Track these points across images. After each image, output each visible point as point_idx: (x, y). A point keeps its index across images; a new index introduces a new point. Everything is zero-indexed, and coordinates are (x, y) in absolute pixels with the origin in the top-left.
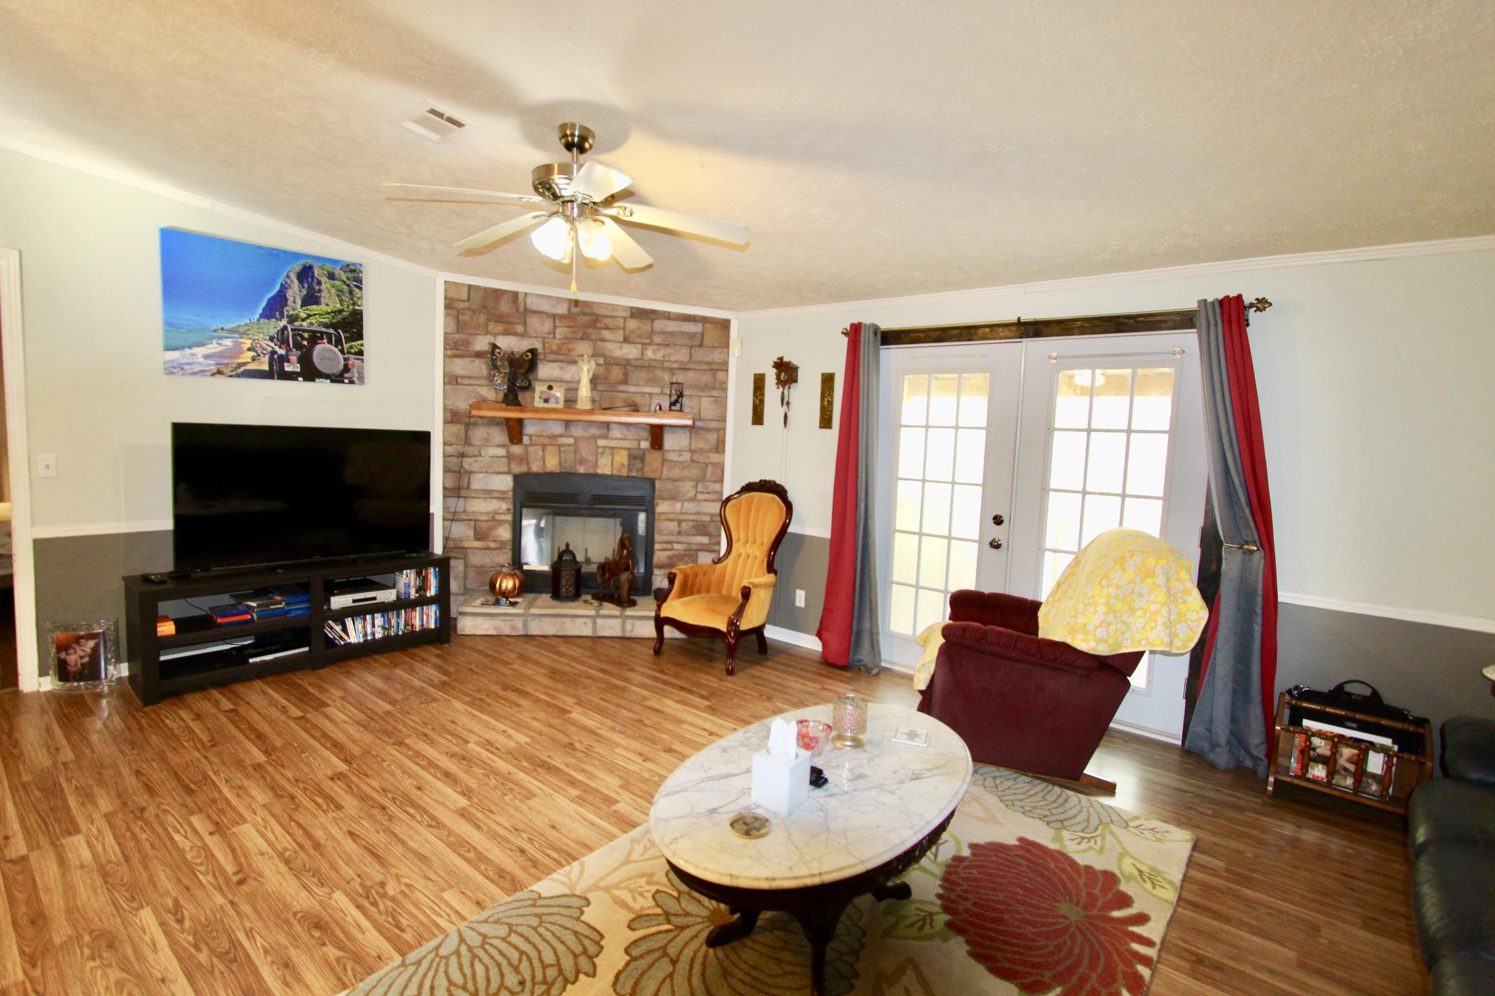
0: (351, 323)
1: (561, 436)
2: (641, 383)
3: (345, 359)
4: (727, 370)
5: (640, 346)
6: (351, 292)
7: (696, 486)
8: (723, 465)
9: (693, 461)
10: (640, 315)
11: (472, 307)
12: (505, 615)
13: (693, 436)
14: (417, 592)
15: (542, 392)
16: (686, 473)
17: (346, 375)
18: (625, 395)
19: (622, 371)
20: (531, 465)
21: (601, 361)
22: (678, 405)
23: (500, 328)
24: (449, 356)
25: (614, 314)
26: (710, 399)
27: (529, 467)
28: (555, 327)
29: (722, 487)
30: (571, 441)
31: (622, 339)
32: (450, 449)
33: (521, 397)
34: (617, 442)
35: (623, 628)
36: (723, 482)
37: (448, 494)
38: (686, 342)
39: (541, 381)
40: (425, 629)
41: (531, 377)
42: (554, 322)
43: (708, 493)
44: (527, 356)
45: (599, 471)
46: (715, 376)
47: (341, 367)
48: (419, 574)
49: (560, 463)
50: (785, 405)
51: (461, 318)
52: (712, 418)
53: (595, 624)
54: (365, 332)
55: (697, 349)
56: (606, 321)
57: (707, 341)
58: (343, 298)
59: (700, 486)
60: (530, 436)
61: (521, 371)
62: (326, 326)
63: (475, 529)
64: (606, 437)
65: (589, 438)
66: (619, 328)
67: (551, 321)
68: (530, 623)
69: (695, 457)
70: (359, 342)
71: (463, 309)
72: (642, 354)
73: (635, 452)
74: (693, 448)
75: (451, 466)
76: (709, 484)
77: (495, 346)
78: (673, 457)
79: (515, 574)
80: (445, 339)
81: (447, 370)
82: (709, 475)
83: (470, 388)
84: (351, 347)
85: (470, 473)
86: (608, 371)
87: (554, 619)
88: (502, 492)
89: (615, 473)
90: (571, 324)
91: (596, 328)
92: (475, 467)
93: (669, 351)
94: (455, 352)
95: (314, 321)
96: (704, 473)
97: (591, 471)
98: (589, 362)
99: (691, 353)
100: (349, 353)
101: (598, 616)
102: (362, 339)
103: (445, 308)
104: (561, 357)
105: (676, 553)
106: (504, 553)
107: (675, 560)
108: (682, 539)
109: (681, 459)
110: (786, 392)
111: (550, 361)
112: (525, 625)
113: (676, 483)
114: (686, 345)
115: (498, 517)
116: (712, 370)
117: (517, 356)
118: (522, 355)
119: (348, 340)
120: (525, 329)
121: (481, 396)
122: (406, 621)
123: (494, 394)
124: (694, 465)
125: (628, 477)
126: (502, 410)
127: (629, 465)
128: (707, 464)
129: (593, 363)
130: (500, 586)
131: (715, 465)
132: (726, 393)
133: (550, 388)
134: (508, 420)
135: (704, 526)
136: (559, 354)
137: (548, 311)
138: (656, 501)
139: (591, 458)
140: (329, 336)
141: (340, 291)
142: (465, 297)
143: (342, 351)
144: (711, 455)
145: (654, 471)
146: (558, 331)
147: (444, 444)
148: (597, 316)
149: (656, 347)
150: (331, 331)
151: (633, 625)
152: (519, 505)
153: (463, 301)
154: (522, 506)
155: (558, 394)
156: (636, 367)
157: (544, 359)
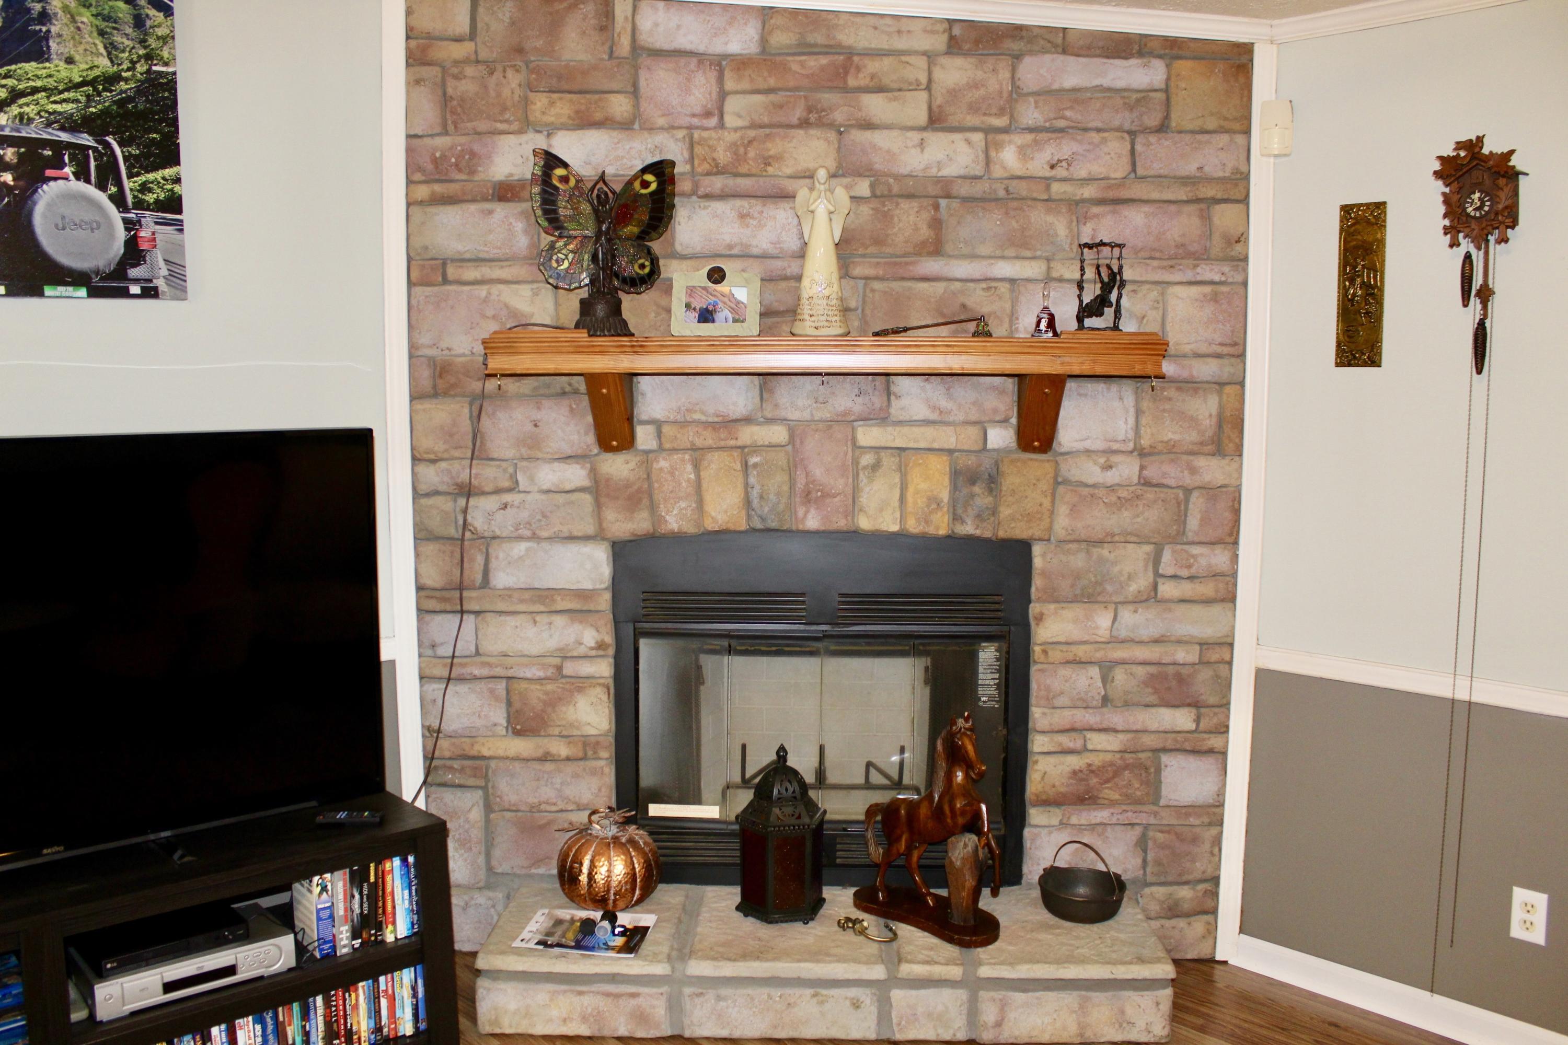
0: (142, 116)
1: (747, 420)
2: (984, 250)
3: (130, 225)
4: (1245, 200)
5: (978, 137)
6: (139, 22)
7: (1157, 560)
8: (1238, 490)
9: (1146, 483)
10: (977, 42)
11: (483, 55)
12: (613, 978)
13: (1145, 405)
14: (355, 935)
15: (691, 291)
16: (1125, 519)
17: (133, 273)
18: (940, 287)
19: (926, 215)
20: (662, 510)
21: (863, 188)
22: (1109, 312)
23: (563, 108)
24: (421, 203)
25: (900, 44)
26: (1194, 290)
27: (656, 518)
28: (723, 95)
29: (1235, 558)
30: (778, 434)
31: (922, 117)
32: (432, 475)
33: (630, 305)
34: (917, 431)
35: (973, 1012)
36: (1236, 543)
37: (432, 604)
38: (1125, 119)
39: (684, 257)
40: (387, 1040)
41: (656, 246)
42: (720, 79)
43: (1191, 578)
44: (645, 184)
45: (865, 523)
46: (1206, 218)
47: (118, 248)
48: (358, 879)
49: (748, 503)
50: (1475, 303)
51: (453, 87)
52: (1204, 348)
53: (884, 1005)
54: (183, 140)
55: (1153, 139)
56: (873, 66)
57: (1180, 116)
58: (118, 38)
59: (1167, 556)
60: (658, 425)
61: (631, 229)
62: (69, 124)
63: (509, 703)
64: (882, 418)
65: (830, 423)
66: (915, 86)
67: (713, 75)
68: (687, 1004)
69: (1152, 473)
70: (168, 172)
71: (456, 63)
72: (988, 161)
73: (971, 461)
74: (1145, 442)
75: (435, 523)
76: (1196, 550)
77: (551, 161)
78: (1091, 472)
79: (632, 841)
80: (410, 151)
81: (417, 242)
82: (1193, 523)
83: (482, 291)
84: (145, 188)
85: (488, 541)
86: (886, 217)
87: (761, 993)
88: (582, 595)
89: (913, 526)
90: (772, 82)
91: (846, 90)
92: (503, 523)
93: (1067, 148)
94: (438, 188)
95: (31, 110)
96: (1181, 518)
97: (841, 523)
98: (832, 191)
99: (1133, 152)
100: (140, 205)
101: (894, 981)
102: (178, 163)
103: (408, 65)
104: (744, 183)
105: (1096, 760)
106: (594, 772)
107: (1094, 781)
108: (1116, 719)
109: (1111, 477)
110: (1478, 258)
111: (708, 197)
112: (675, 1006)
113: (1096, 551)
114: (1119, 129)
115: (569, 668)
116: (1198, 201)
117: (618, 188)
118: (630, 183)
119: (137, 165)
120: (636, 106)
121: (514, 313)
122: (328, 1024)
123: (549, 304)
124: (1150, 494)
125: (950, 537)
126: (579, 350)
127: (954, 502)
128: (1188, 491)
129: (841, 195)
130: (591, 876)
131: (1212, 492)
132: (1245, 270)
133: (717, 275)
134: (594, 380)
135: (1181, 680)
136: (737, 175)
137: (701, 49)
138: (1034, 609)
139: (839, 484)
140: (79, 153)
141: (107, 18)
142: (462, 24)
143: (119, 200)
144: (1201, 462)
145: (1029, 517)
146: (733, 105)
147: (416, 459)
148: (850, 53)
149: (1029, 137)
150: (86, 140)
151: (1003, 1006)
152: (629, 629)
153: (458, 40)
154: (639, 634)
155: (741, 294)
156: (966, 200)
157: (694, 192)
